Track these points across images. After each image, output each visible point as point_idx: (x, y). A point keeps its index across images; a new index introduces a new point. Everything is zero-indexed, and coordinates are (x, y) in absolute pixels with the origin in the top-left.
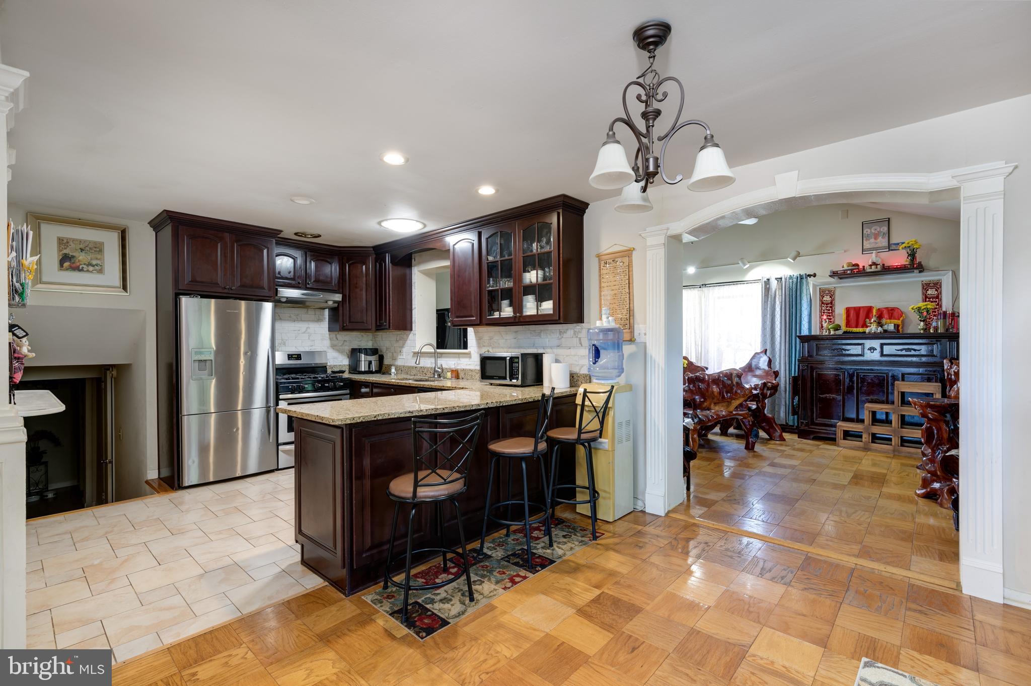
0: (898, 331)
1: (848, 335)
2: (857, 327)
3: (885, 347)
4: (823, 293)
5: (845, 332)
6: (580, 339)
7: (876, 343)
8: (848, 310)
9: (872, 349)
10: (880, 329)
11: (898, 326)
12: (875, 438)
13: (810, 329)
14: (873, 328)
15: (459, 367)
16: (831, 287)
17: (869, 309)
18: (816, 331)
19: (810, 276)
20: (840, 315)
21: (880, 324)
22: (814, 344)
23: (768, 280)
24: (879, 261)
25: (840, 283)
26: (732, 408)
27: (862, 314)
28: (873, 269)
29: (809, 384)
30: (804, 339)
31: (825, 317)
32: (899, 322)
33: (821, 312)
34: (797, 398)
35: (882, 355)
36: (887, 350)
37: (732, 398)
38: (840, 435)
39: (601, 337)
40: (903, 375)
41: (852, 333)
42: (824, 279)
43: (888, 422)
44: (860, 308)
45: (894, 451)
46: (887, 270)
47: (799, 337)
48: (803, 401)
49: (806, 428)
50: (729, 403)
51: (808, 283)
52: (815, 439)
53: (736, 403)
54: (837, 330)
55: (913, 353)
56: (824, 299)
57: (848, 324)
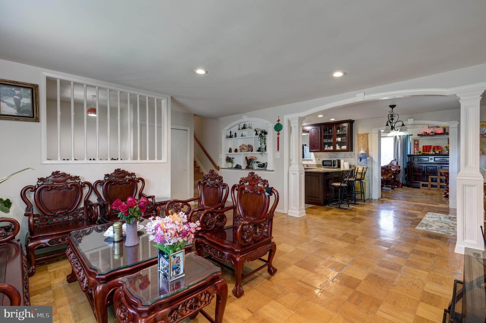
0: (440, 153)
1: (423, 155)
2: (426, 152)
3: (435, 158)
4: (415, 141)
5: (422, 154)
6: (352, 156)
7: (433, 157)
8: (423, 147)
9: (431, 159)
10: (434, 153)
11: (440, 152)
12: (432, 186)
13: (410, 152)
14: (432, 152)
15: (308, 164)
16: (417, 139)
17: (431, 146)
18: (412, 153)
19: (410, 135)
20: (421, 148)
21: (434, 151)
22: (412, 157)
23: (396, 136)
24: (433, 131)
25: (420, 138)
26: (388, 176)
27: (428, 148)
28: (432, 134)
29: (410, 170)
30: (409, 156)
31: (416, 149)
32: (440, 150)
33: (414, 147)
34: (406, 175)
35: (435, 161)
36: (436, 159)
37: (388, 173)
38: (421, 185)
39: (362, 155)
40: (441, 167)
41: (425, 154)
42: (415, 136)
43: (436, 181)
44: (427, 146)
45: (438, 190)
46: (436, 134)
47: (407, 155)
48: (409, 175)
49: (410, 184)
50: (387, 175)
51: (410, 138)
52: (412, 187)
53: (389, 175)
54: (420, 153)
55: (444, 160)
56: (415, 143)
57: (423, 151)
